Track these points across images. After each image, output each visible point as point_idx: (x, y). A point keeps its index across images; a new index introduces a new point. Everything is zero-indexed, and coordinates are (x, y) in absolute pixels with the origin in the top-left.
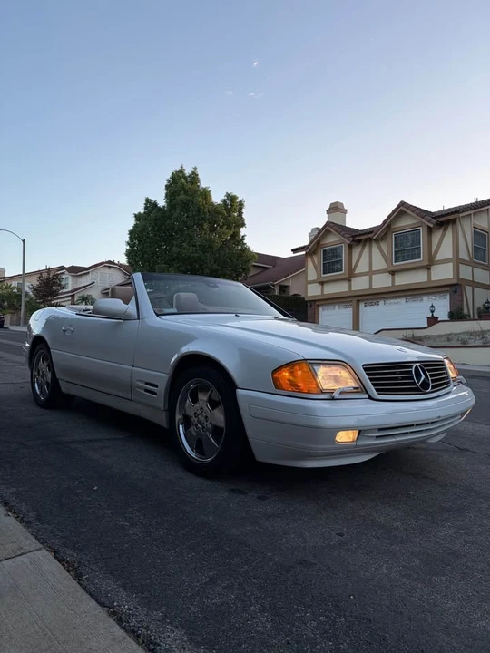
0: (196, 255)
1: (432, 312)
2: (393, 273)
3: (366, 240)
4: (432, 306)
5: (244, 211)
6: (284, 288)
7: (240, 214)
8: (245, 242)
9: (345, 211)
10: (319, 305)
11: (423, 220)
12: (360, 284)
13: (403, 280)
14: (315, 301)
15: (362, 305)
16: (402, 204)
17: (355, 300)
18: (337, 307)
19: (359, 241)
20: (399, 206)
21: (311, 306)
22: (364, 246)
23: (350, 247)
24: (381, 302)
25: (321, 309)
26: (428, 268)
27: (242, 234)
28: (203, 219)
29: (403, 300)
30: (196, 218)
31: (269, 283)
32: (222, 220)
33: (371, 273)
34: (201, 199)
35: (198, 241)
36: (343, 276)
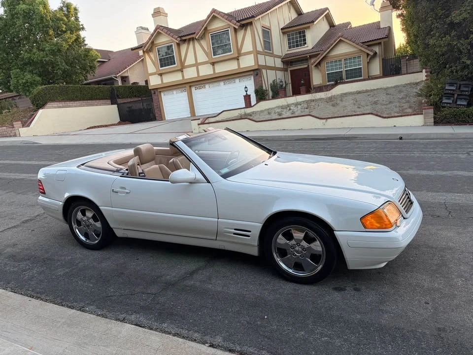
0: (47, 59)
1: (246, 91)
2: (213, 64)
3: (190, 40)
4: (246, 88)
5: (79, 15)
6: (124, 79)
7: (77, 19)
8: (86, 43)
9: (166, 15)
10: (160, 92)
11: (231, 24)
12: (190, 74)
13: (221, 69)
14: (157, 89)
15: (193, 89)
16: (214, 11)
17: (187, 86)
18: (175, 92)
19: (185, 40)
20: (211, 13)
21: (154, 93)
22: (189, 44)
23: (178, 45)
24: (207, 86)
25: (162, 94)
26: (237, 59)
27: (82, 36)
28: (47, 26)
29: (222, 83)
30: (41, 25)
31: (113, 76)
32: (65, 26)
33: (197, 65)
34: (41, 8)
35: (47, 47)
36: (177, 69)
